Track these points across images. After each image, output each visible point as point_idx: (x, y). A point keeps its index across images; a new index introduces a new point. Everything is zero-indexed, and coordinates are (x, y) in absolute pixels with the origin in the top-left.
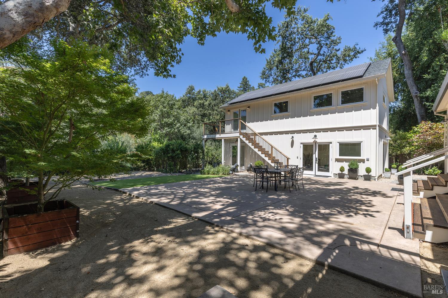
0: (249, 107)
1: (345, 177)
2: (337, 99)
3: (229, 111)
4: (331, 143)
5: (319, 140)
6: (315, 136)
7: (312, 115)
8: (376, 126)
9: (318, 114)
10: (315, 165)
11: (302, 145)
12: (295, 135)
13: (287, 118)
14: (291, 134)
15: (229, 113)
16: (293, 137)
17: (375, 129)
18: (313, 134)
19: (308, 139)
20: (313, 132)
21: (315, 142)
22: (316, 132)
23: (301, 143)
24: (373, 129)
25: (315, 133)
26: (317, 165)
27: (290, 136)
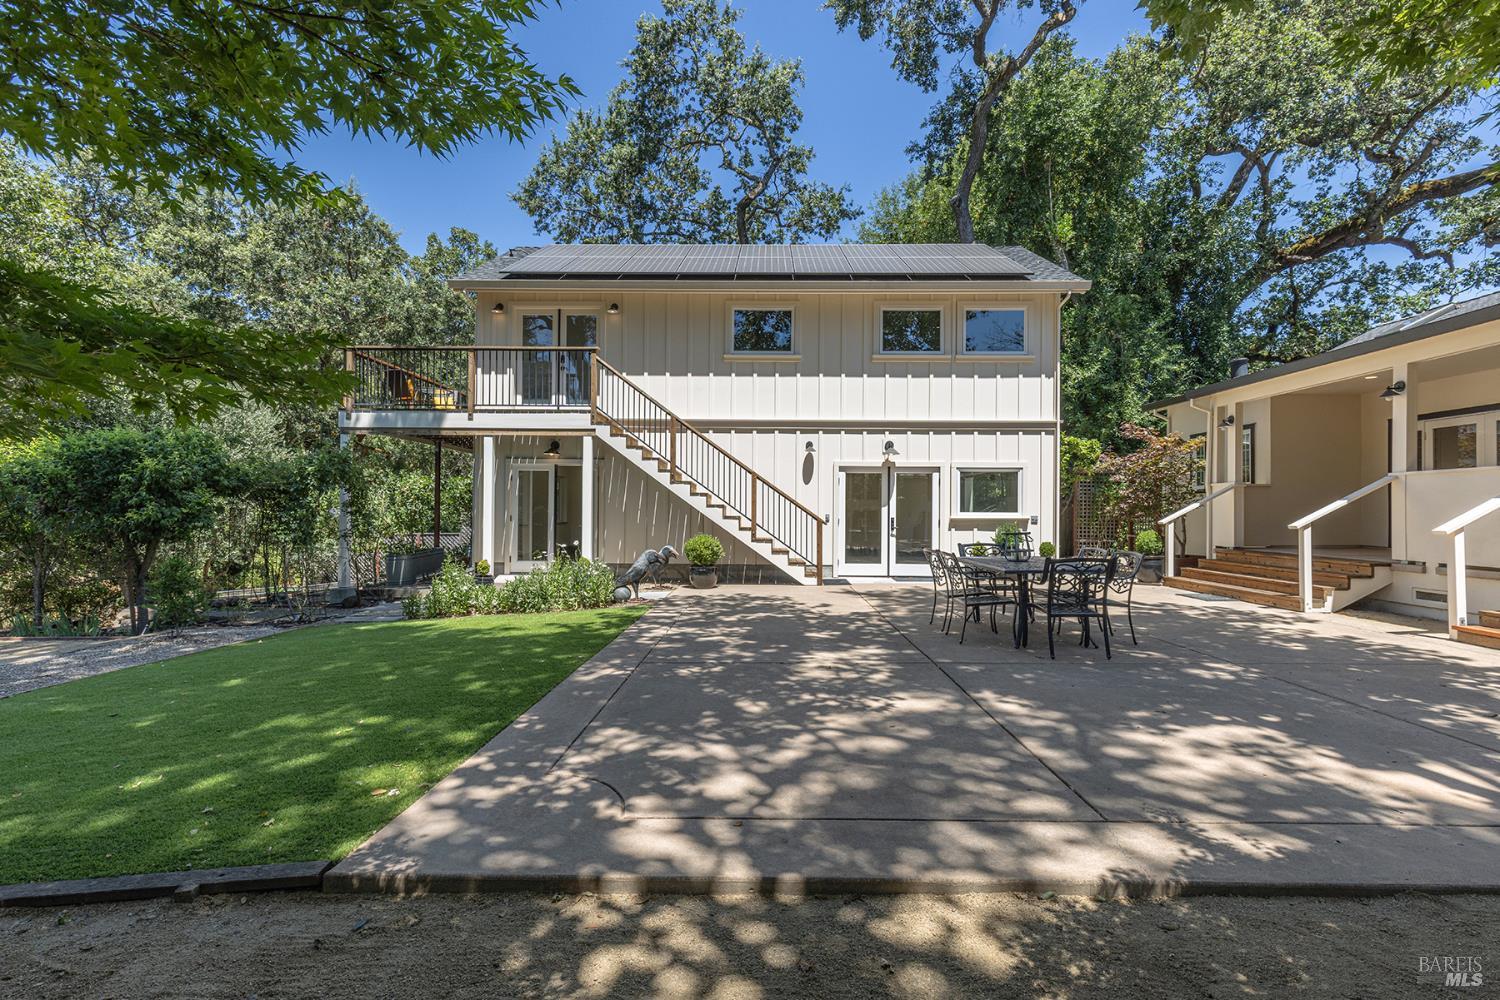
0: (615, 307)
2: (953, 331)
3: (500, 307)
4: (938, 469)
5: (899, 461)
6: (889, 445)
8: (1054, 425)
10: (888, 544)
11: (843, 475)
12: (821, 440)
13: (788, 371)
14: (803, 432)
15: (499, 317)
16: (809, 445)
17: (1052, 433)
18: (881, 440)
19: (867, 453)
20: (883, 432)
21: (889, 466)
22: (891, 432)
23: (842, 469)
24: (1047, 433)
25: (888, 437)
26: (893, 540)
27: (804, 438)
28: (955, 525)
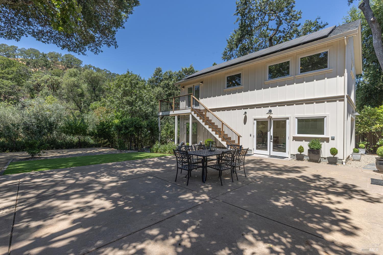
0: (202, 82)
1: (304, 159)
2: (295, 67)
3: (183, 87)
4: (288, 118)
5: (274, 116)
6: (270, 111)
7: (266, 87)
8: (343, 97)
9: (274, 86)
10: (270, 144)
11: (255, 122)
12: (249, 111)
13: (240, 92)
14: (244, 109)
15: (183, 89)
16: (246, 113)
17: (343, 100)
18: (267, 109)
19: (262, 114)
20: (268, 107)
21: (270, 118)
22: (271, 106)
23: (255, 120)
24: (340, 101)
25: (270, 108)
26: (272, 143)
27: (243, 111)
28: (295, 139)
